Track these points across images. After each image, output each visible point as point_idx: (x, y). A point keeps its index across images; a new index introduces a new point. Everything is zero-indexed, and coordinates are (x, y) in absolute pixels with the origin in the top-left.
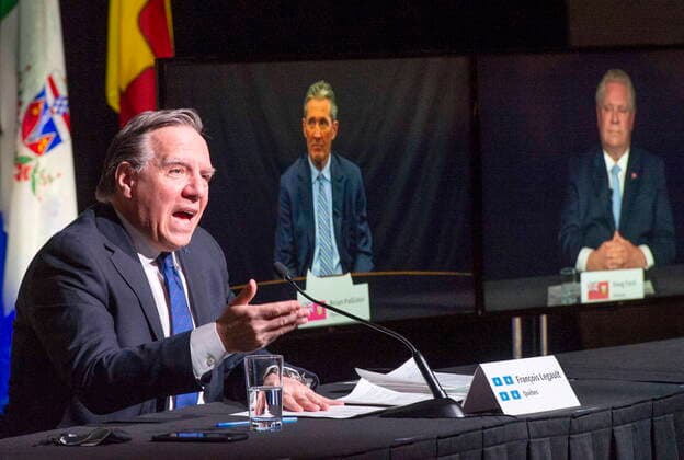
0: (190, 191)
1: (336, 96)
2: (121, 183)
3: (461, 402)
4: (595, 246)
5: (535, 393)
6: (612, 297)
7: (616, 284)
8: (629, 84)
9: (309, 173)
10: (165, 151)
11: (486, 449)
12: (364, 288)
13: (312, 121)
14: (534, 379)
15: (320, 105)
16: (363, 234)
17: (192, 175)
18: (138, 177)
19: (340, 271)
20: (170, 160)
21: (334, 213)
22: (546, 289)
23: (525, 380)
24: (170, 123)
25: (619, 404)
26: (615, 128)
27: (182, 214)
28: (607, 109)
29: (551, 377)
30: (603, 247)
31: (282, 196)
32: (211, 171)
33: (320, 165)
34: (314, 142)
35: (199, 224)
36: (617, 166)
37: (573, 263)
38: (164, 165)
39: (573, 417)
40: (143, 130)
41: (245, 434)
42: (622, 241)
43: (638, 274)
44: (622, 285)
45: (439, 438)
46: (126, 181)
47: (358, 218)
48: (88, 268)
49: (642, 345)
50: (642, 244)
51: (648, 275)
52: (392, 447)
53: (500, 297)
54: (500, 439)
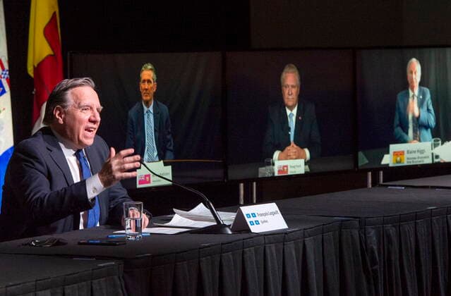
0: (93, 119)
1: (156, 69)
2: (57, 117)
3: (230, 225)
4: (282, 150)
5: (266, 222)
6: (289, 173)
7: (291, 167)
8: (297, 73)
9: (143, 109)
10: (80, 100)
11: (245, 250)
12: (169, 168)
13: (144, 81)
14: (266, 214)
15: (148, 73)
16: (169, 141)
17: (93, 111)
18: (65, 113)
19: (157, 159)
20: (82, 104)
21: (155, 131)
22: (258, 169)
23: (262, 215)
24: (81, 85)
25: (306, 227)
26: (290, 97)
27: (88, 130)
28: (286, 87)
29: (273, 214)
30: (286, 150)
31: (129, 120)
32: (101, 108)
33: (148, 105)
34: (145, 91)
35: (96, 133)
36: (292, 114)
37: (272, 157)
38: (79, 107)
39: (286, 234)
40: (66, 89)
41: (123, 241)
42: (295, 146)
43: (302, 162)
44: (294, 167)
45: (222, 244)
46: (60, 115)
47: (166, 133)
48: (37, 158)
49: (308, 197)
50: (305, 147)
51: (306, 163)
52: (200, 248)
53: (235, 173)
54: (251, 244)
